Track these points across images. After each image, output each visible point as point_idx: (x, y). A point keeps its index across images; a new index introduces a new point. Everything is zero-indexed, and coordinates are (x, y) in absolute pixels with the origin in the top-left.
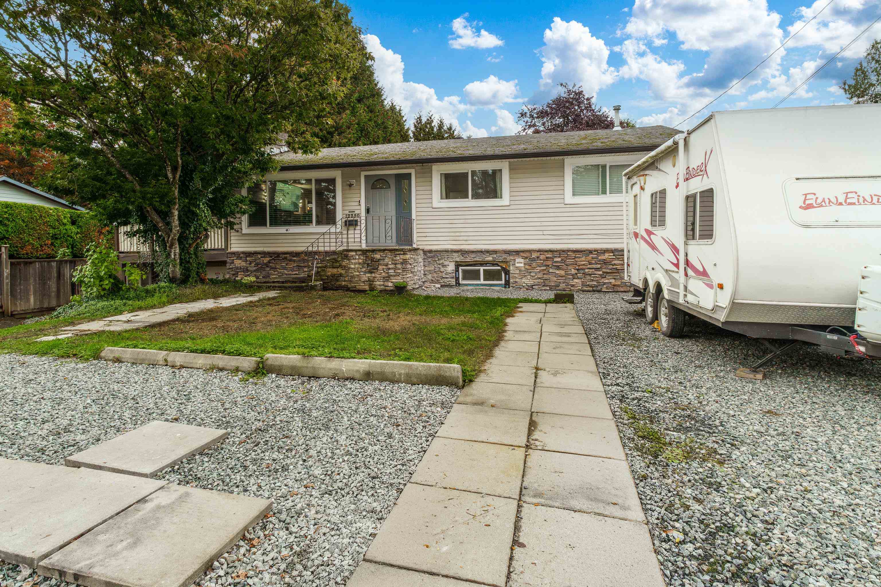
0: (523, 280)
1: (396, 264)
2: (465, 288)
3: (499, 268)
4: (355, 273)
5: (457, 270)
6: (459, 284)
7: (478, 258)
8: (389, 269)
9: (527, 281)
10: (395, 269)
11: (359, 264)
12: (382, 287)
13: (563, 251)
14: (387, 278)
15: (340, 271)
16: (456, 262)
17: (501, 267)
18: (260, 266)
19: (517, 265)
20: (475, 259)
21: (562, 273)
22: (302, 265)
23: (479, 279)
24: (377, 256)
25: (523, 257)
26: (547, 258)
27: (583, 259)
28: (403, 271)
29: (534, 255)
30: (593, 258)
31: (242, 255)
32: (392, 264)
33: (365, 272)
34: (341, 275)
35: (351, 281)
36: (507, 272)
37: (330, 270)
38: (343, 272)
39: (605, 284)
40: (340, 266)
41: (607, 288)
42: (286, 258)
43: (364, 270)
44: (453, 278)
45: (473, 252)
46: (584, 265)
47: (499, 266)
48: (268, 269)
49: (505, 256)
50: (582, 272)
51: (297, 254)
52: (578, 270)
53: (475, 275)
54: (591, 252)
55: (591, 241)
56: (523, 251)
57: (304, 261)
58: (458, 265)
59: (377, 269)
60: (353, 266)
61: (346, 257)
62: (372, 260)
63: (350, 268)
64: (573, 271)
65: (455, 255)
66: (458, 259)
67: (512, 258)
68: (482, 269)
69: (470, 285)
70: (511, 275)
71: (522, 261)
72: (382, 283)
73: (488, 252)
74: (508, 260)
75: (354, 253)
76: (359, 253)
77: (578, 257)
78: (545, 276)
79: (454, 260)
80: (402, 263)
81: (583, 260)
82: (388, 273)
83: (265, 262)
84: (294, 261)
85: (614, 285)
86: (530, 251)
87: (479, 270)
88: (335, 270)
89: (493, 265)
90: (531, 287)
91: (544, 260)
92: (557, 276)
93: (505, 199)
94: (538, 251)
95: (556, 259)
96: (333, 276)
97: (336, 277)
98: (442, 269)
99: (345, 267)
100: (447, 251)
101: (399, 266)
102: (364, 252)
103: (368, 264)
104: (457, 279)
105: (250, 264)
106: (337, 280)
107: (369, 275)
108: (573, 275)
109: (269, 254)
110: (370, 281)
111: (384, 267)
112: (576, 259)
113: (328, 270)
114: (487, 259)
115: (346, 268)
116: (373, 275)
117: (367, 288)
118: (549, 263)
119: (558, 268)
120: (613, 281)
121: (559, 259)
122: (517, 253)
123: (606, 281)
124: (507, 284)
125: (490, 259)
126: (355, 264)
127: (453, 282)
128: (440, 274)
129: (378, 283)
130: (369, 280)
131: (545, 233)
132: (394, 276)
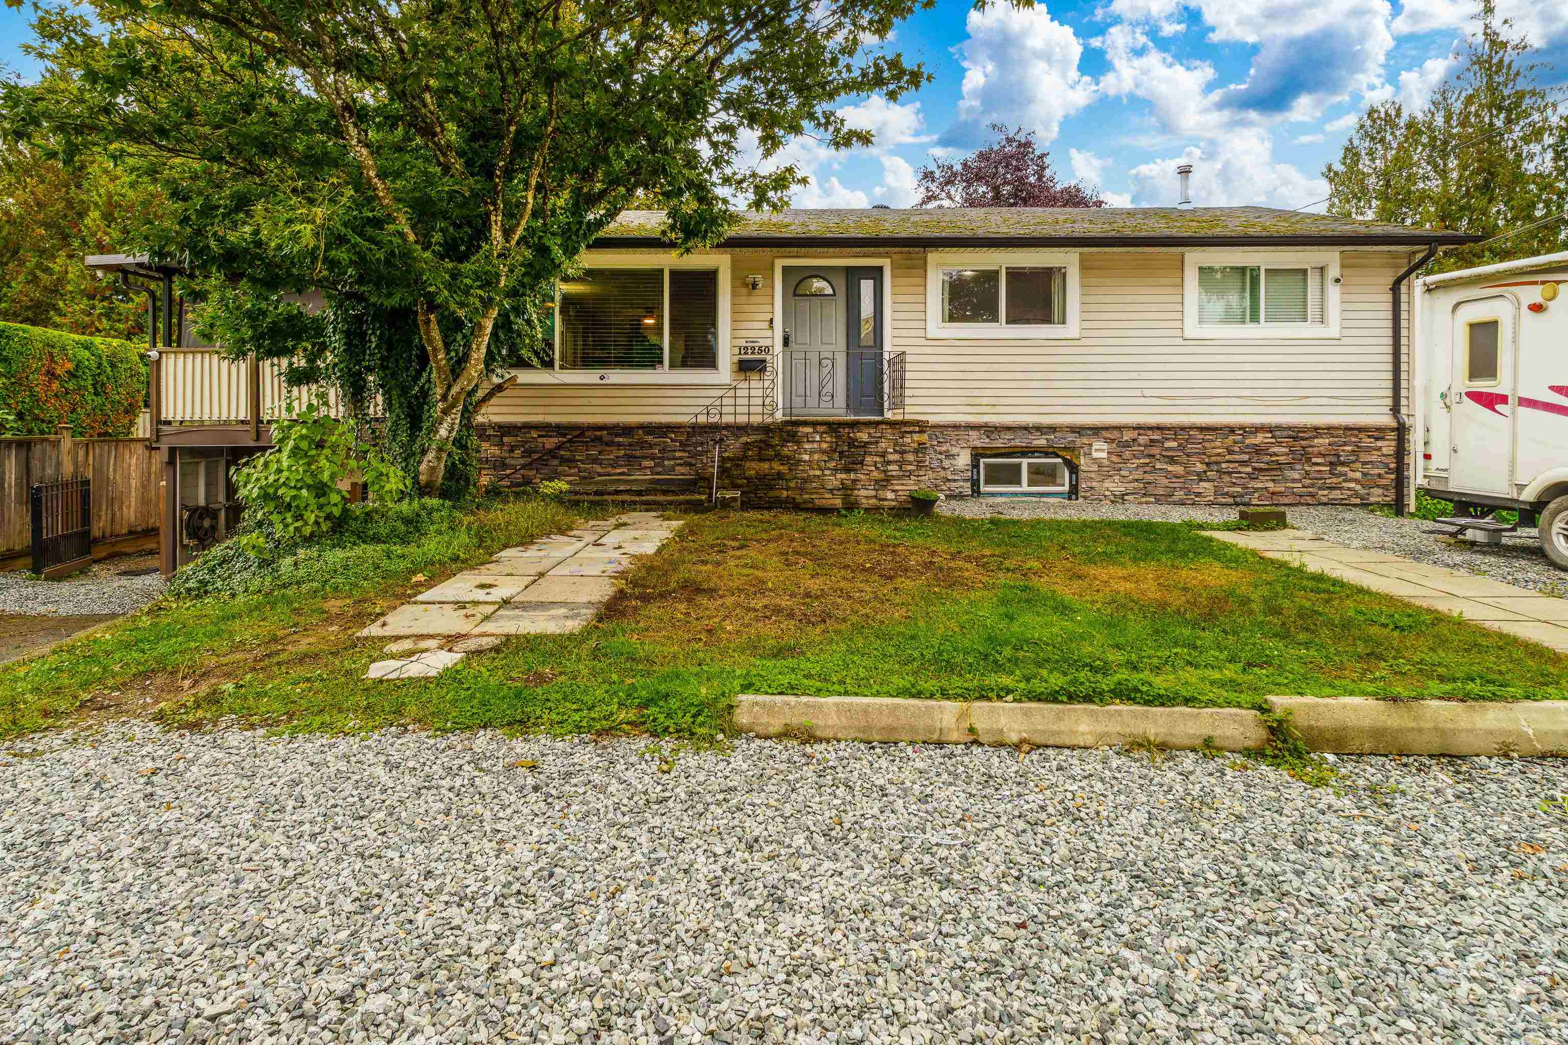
0: (1106, 485)
1: (902, 453)
2: (991, 500)
3: (1059, 460)
4: (811, 473)
5: (975, 465)
6: (979, 493)
7: (1019, 442)
8: (889, 463)
9: (1114, 486)
10: (901, 464)
11: (823, 452)
12: (873, 501)
13: (1183, 429)
14: (885, 482)
15: (777, 466)
16: (974, 448)
17: (1063, 458)
18: (535, 456)
19: (1095, 455)
20: (1013, 443)
21: (1179, 469)
22: (638, 453)
23: (1019, 483)
24: (863, 436)
25: (1108, 441)
26: (1151, 441)
27: (1218, 444)
28: (919, 467)
29: (1127, 436)
30: (1235, 442)
31: (490, 432)
32: (895, 451)
33: (835, 470)
34: (780, 476)
35: (802, 489)
36: (1074, 469)
37: (754, 465)
38: (784, 469)
39: (1256, 490)
40: (778, 456)
41: (1259, 499)
42: (599, 439)
43: (832, 465)
44: (965, 480)
45: (1009, 429)
46: (1219, 455)
47: (1058, 456)
48: (556, 462)
49: (1071, 437)
50: (1215, 468)
51: (627, 430)
52: (1208, 464)
53: (1011, 476)
54: (1232, 430)
55: (1231, 410)
56: (1107, 428)
57: (642, 444)
58: (977, 454)
59: (862, 463)
60: (806, 457)
61: (793, 437)
62: (852, 443)
63: (800, 461)
64: (1200, 467)
65: (974, 434)
66: (978, 444)
67: (1085, 441)
68: (1025, 462)
69: (1001, 494)
70: (1082, 475)
71: (1105, 446)
72: (873, 493)
73: (1039, 429)
74: (1078, 444)
75: (810, 430)
76: (821, 429)
77: (1208, 441)
78: (1148, 477)
79: (971, 444)
80: (916, 452)
81: (1217, 446)
82: (885, 471)
83: (548, 446)
84: (619, 445)
85: (1273, 493)
86: (1119, 428)
87: (1019, 466)
88: (766, 465)
89: (1047, 454)
90: (1120, 498)
91: (1145, 446)
92: (1168, 475)
93: (1073, 327)
94: (1135, 428)
95: (1168, 444)
96: (761, 477)
97: (766, 482)
98: (946, 463)
99: (789, 458)
100: (956, 427)
101: (910, 457)
102: (833, 427)
103: (841, 453)
104: (975, 483)
105: (512, 451)
106: (771, 488)
107: (844, 476)
108: (1198, 474)
109: (560, 429)
110: (846, 489)
111: (878, 459)
112: (1207, 445)
113: (748, 464)
114: (1036, 443)
115: (793, 462)
116: (852, 476)
117: (838, 502)
118: (1155, 451)
119: (1172, 460)
120: (1270, 485)
121: (1174, 444)
122: (1096, 430)
123: (1259, 485)
124: (1074, 491)
125: (1042, 442)
126: (812, 453)
127: (967, 488)
128: (942, 474)
129: (863, 492)
130: (844, 487)
131: (1146, 392)
132: (899, 478)
